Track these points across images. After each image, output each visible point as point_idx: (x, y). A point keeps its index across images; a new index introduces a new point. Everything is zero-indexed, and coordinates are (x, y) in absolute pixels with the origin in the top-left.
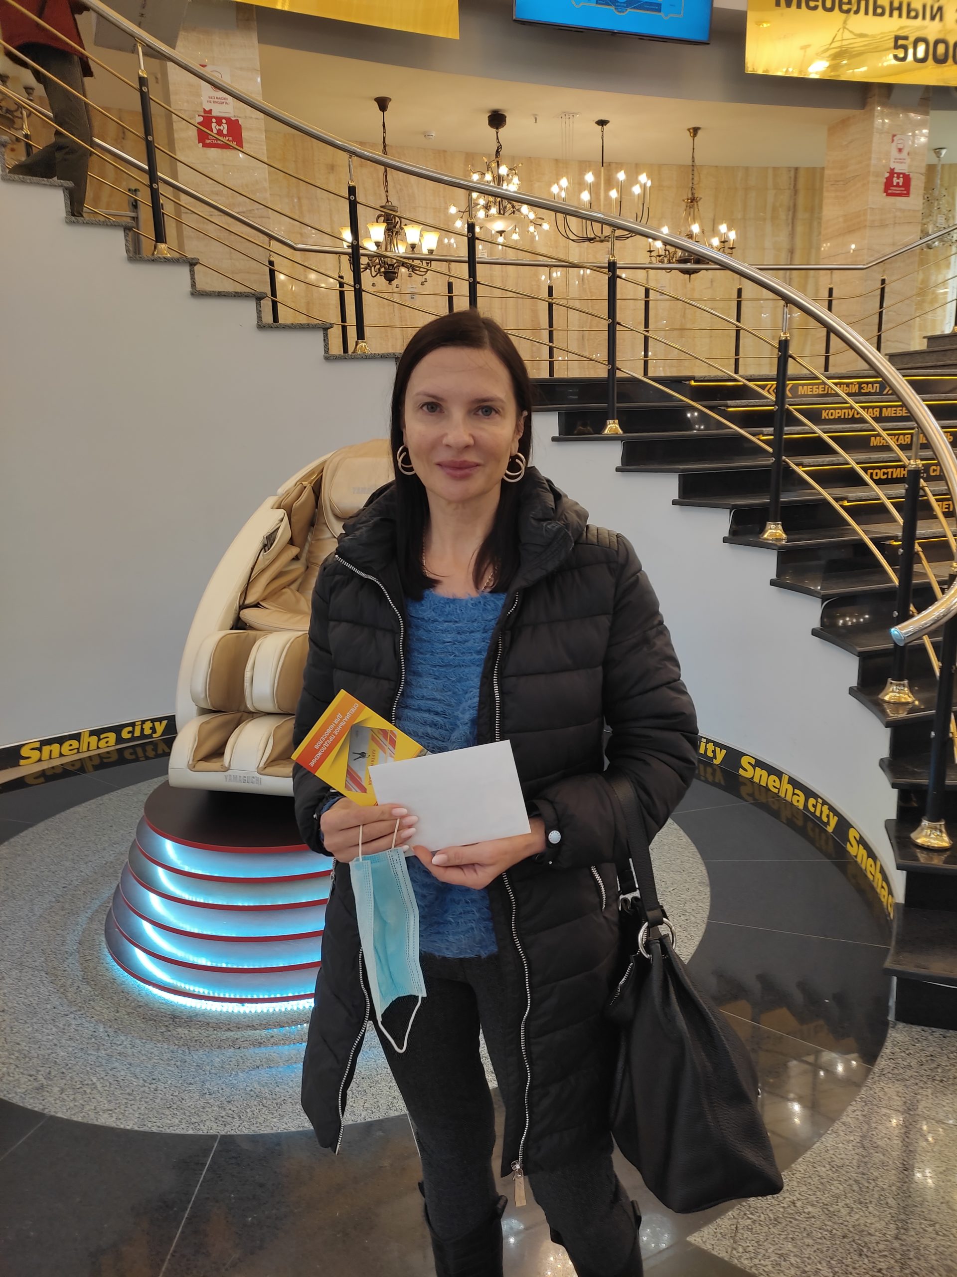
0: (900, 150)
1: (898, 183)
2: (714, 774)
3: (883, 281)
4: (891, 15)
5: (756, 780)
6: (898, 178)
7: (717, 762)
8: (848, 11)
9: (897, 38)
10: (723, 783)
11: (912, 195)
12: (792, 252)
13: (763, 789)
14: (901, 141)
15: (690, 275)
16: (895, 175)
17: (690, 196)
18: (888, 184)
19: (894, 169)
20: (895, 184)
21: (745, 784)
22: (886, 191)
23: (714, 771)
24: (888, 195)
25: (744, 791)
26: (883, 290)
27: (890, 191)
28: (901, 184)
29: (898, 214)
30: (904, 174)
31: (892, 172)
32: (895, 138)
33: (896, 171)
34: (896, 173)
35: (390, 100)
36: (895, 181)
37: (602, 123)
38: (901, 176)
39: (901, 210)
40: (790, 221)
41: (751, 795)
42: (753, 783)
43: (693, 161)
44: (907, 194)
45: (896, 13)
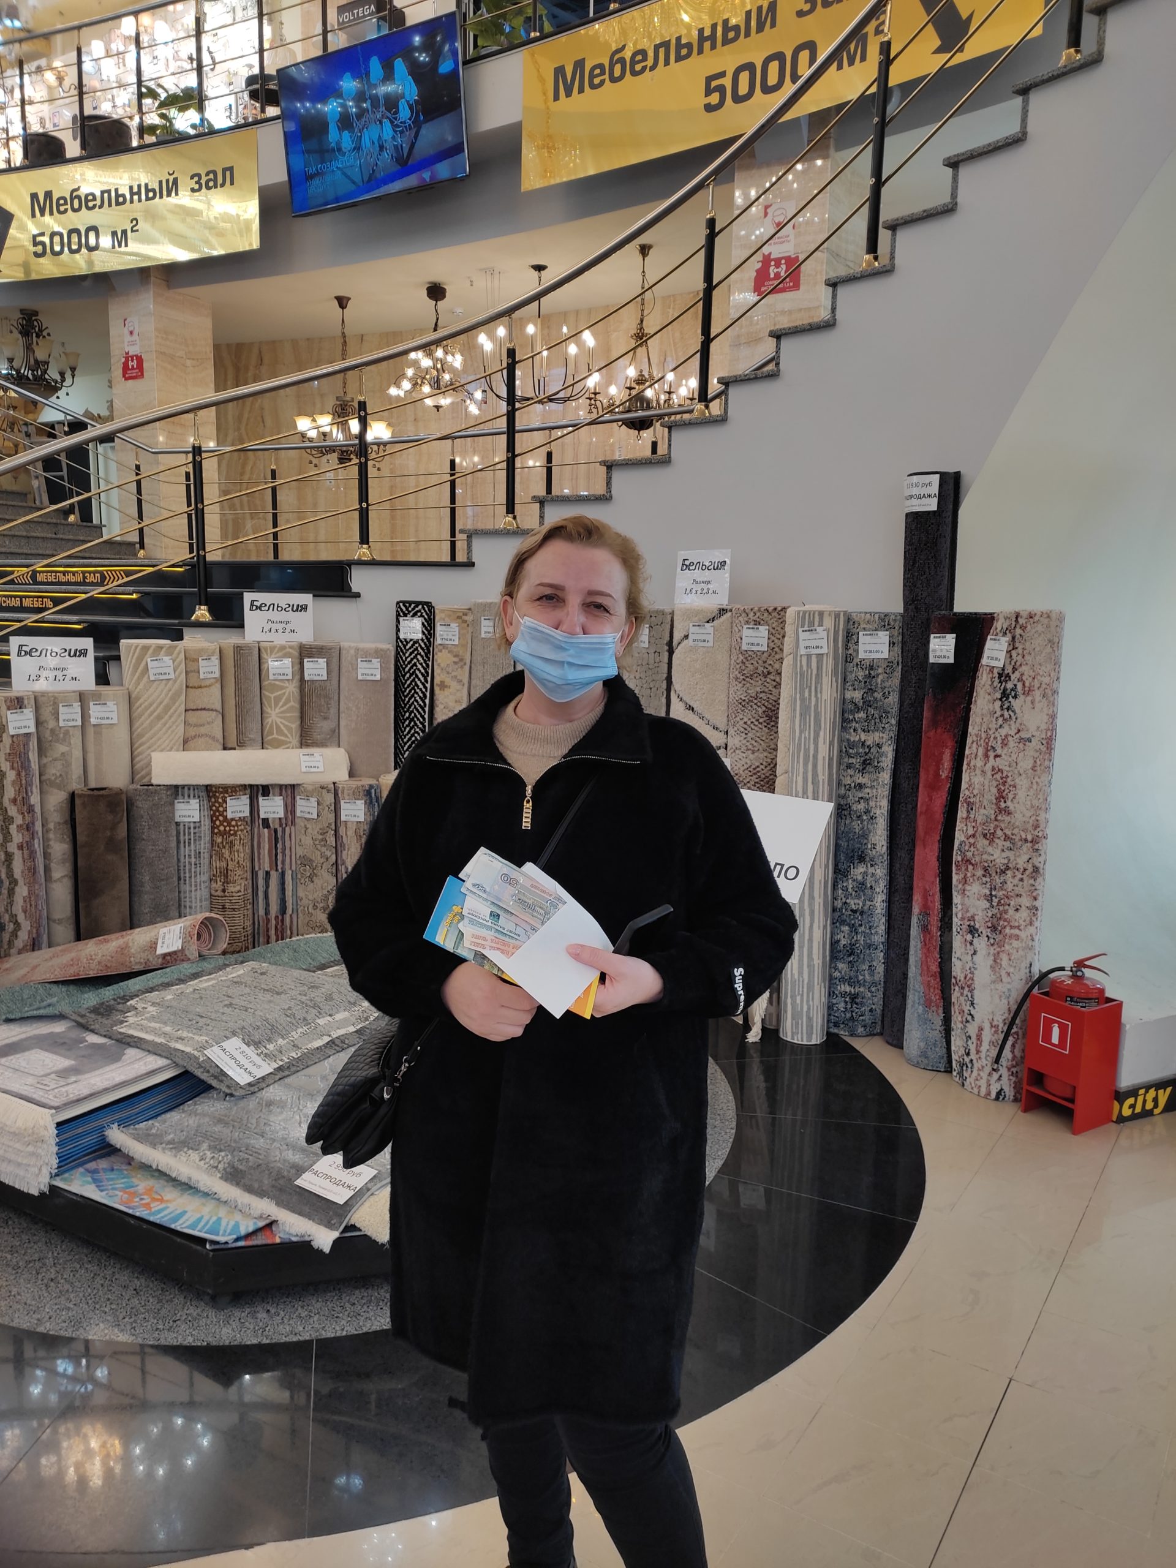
1: (777, 275)
4: (701, 51)
6: (778, 265)
9: (708, 81)
11: (802, 287)
16: (773, 263)
18: (761, 279)
19: (770, 254)
20: (772, 276)
27: (764, 289)
28: (782, 274)
29: (779, 319)
30: (789, 260)
31: (766, 260)
32: (768, 210)
33: (772, 257)
34: (773, 261)
35: (349, 299)
36: (772, 271)
37: (539, 268)
38: (783, 261)
39: (783, 312)
44: (797, 287)
45: (707, 45)
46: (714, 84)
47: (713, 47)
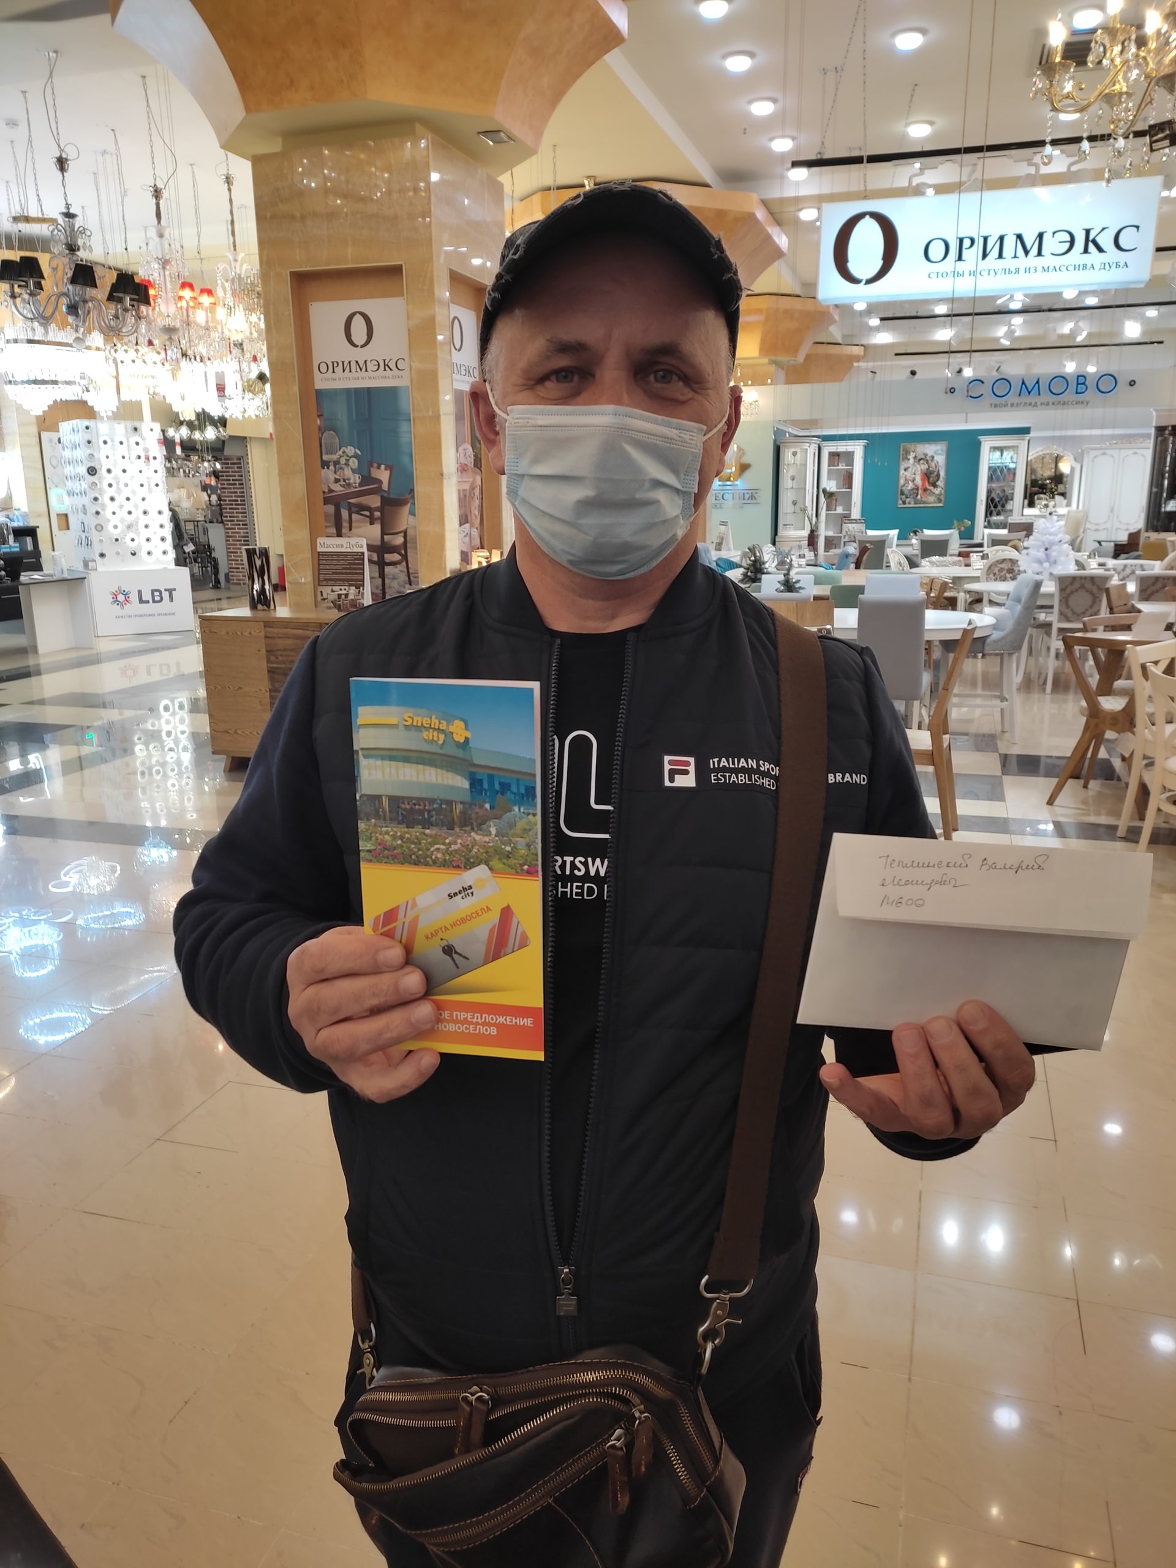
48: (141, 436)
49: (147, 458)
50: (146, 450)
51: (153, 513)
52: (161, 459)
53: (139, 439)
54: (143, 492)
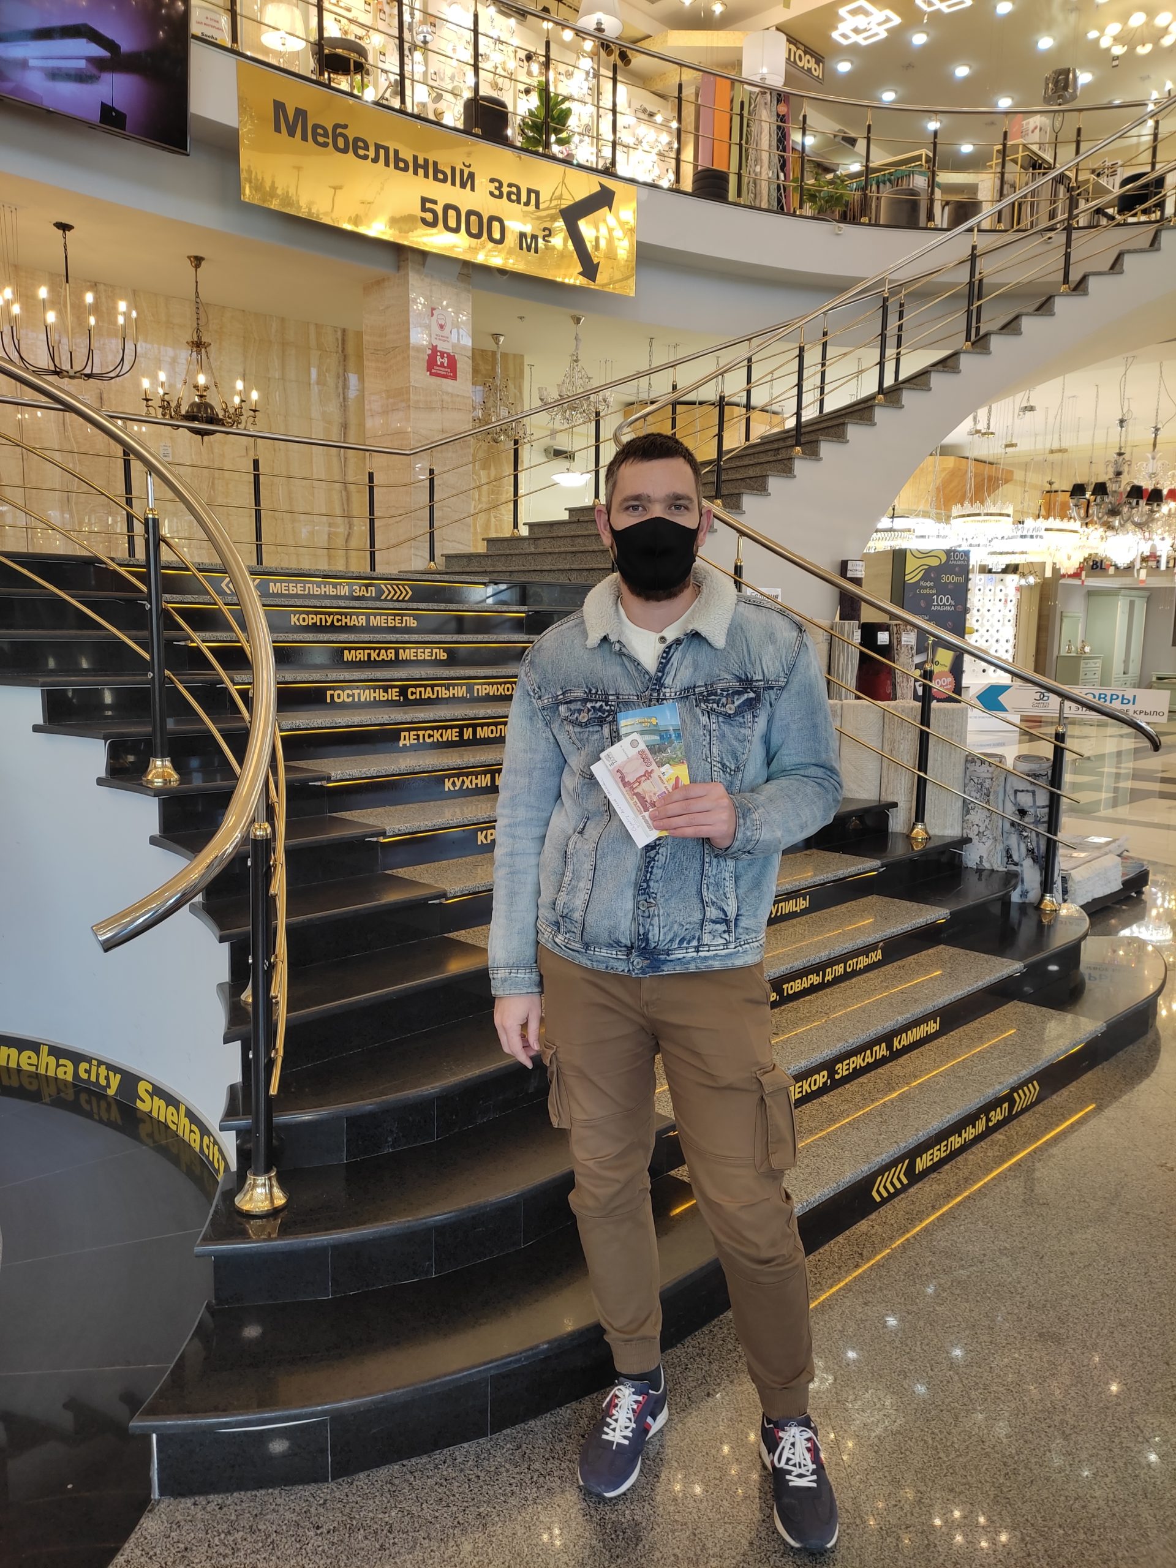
0: (442, 327)
1: (442, 364)
2: (108, 1109)
3: (431, 472)
4: (416, 173)
5: (155, 1114)
6: (442, 357)
7: (111, 1092)
8: (366, 157)
9: (424, 200)
10: (119, 1122)
11: (459, 379)
12: (345, 426)
13: (162, 1127)
14: (440, 317)
15: (202, 436)
16: (439, 354)
17: (196, 339)
18: (431, 364)
19: (436, 346)
20: (439, 363)
21: (143, 1121)
22: (429, 369)
23: (109, 1105)
24: (432, 374)
25: (144, 1129)
26: (432, 481)
27: (433, 371)
28: (446, 365)
29: (445, 397)
30: (448, 354)
31: (434, 349)
32: (435, 311)
33: (439, 349)
34: (440, 352)
36: (439, 360)
37: (64, 227)
38: (446, 356)
39: (447, 393)
40: (341, 390)
41: (151, 1135)
42: (151, 1117)
43: (197, 297)
44: (454, 377)
45: (421, 172)
46: (428, 205)
47: (426, 176)
48: (1004, 585)
49: (1006, 601)
50: (1006, 595)
51: (1002, 641)
52: (1015, 601)
53: (1003, 588)
54: (998, 626)
